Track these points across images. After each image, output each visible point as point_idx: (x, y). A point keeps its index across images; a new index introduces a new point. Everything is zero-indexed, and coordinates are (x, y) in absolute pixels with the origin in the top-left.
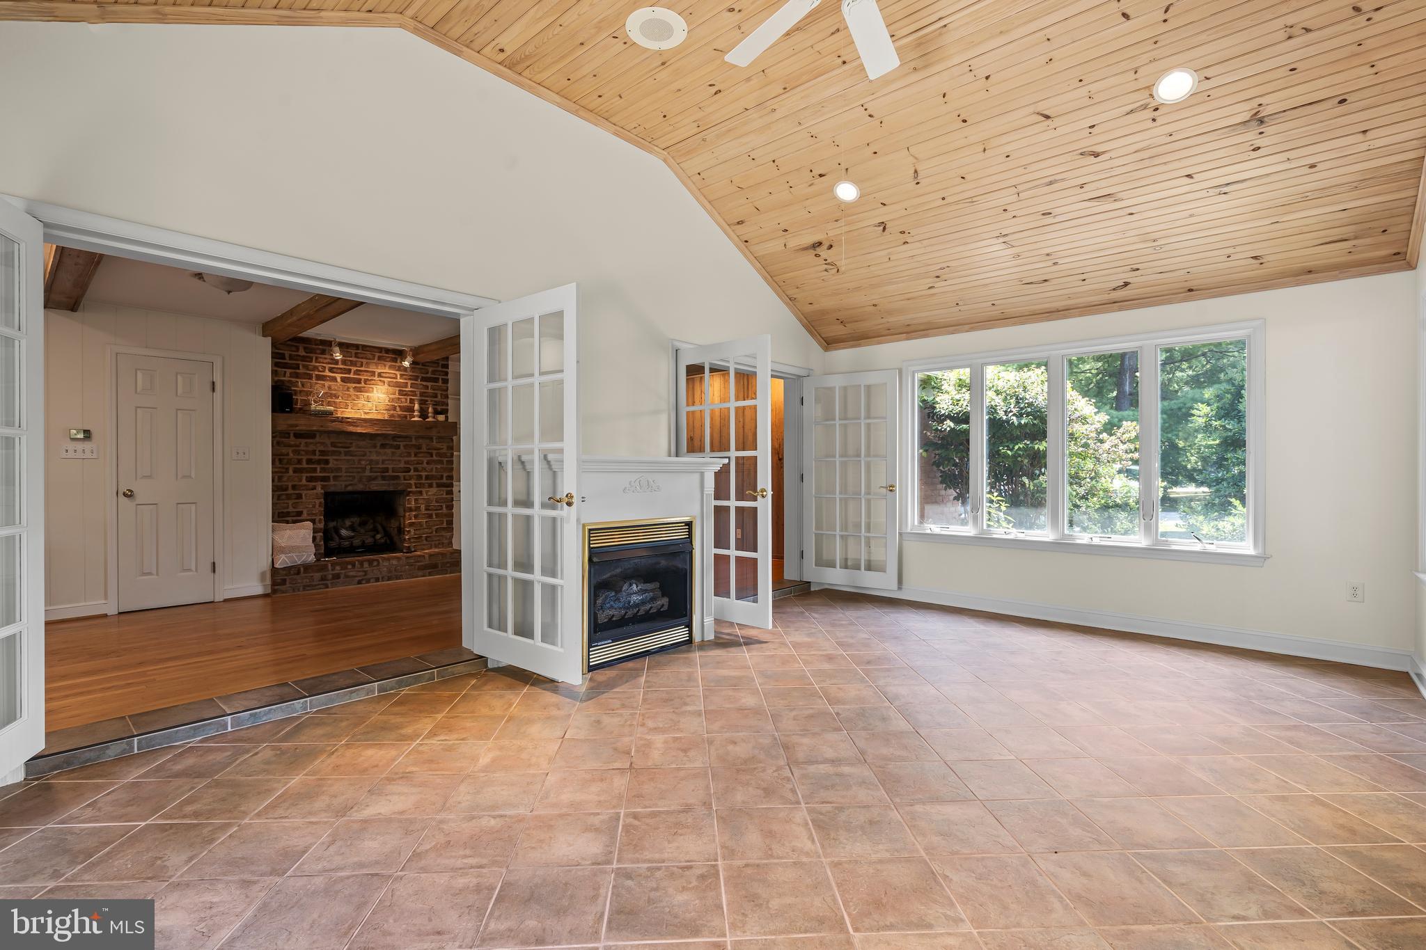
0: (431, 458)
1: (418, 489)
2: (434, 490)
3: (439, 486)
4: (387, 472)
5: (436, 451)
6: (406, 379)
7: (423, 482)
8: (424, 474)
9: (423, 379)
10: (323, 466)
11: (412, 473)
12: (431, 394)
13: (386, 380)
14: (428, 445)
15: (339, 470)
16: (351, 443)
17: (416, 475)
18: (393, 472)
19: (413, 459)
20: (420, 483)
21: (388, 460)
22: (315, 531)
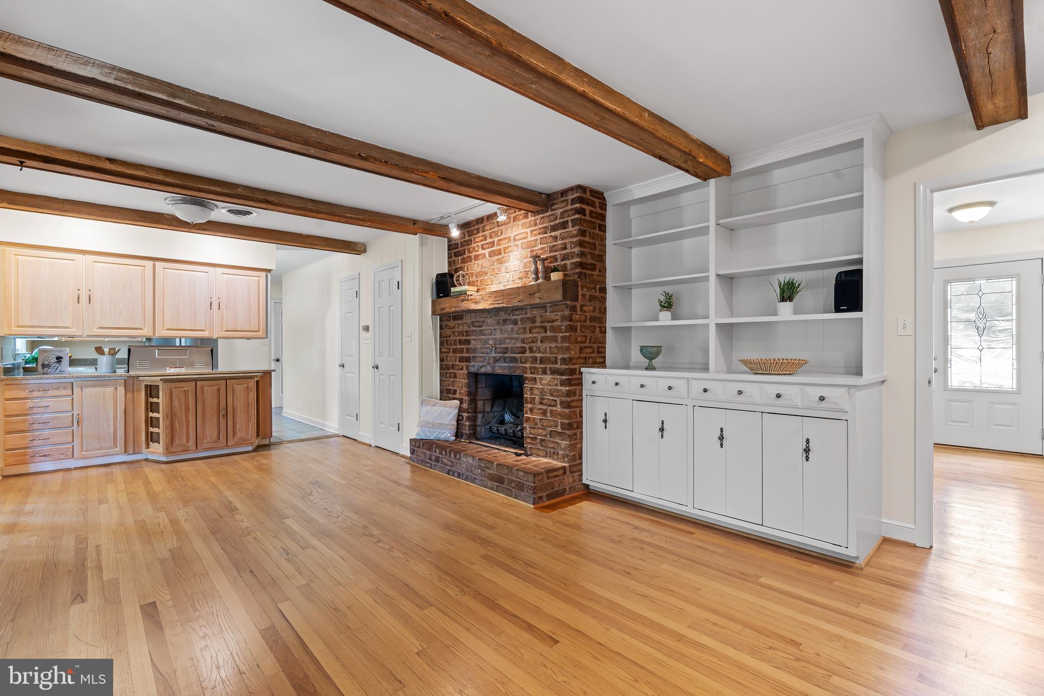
0: (544, 334)
1: (533, 376)
2: (548, 378)
3: (553, 372)
4: (506, 353)
5: (549, 324)
6: (536, 235)
7: (538, 366)
8: (538, 355)
9: (554, 228)
10: (467, 346)
11: (528, 354)
12: (560, 246)
13: (519, 243)
14: (541, 317)
15: (475, 350)
16: (483, 321)
17: (531, 357)
18: (512, 353)
19: (528, 336)
20: (534, 368)
21: (508, 338)
22: (460, 410)
